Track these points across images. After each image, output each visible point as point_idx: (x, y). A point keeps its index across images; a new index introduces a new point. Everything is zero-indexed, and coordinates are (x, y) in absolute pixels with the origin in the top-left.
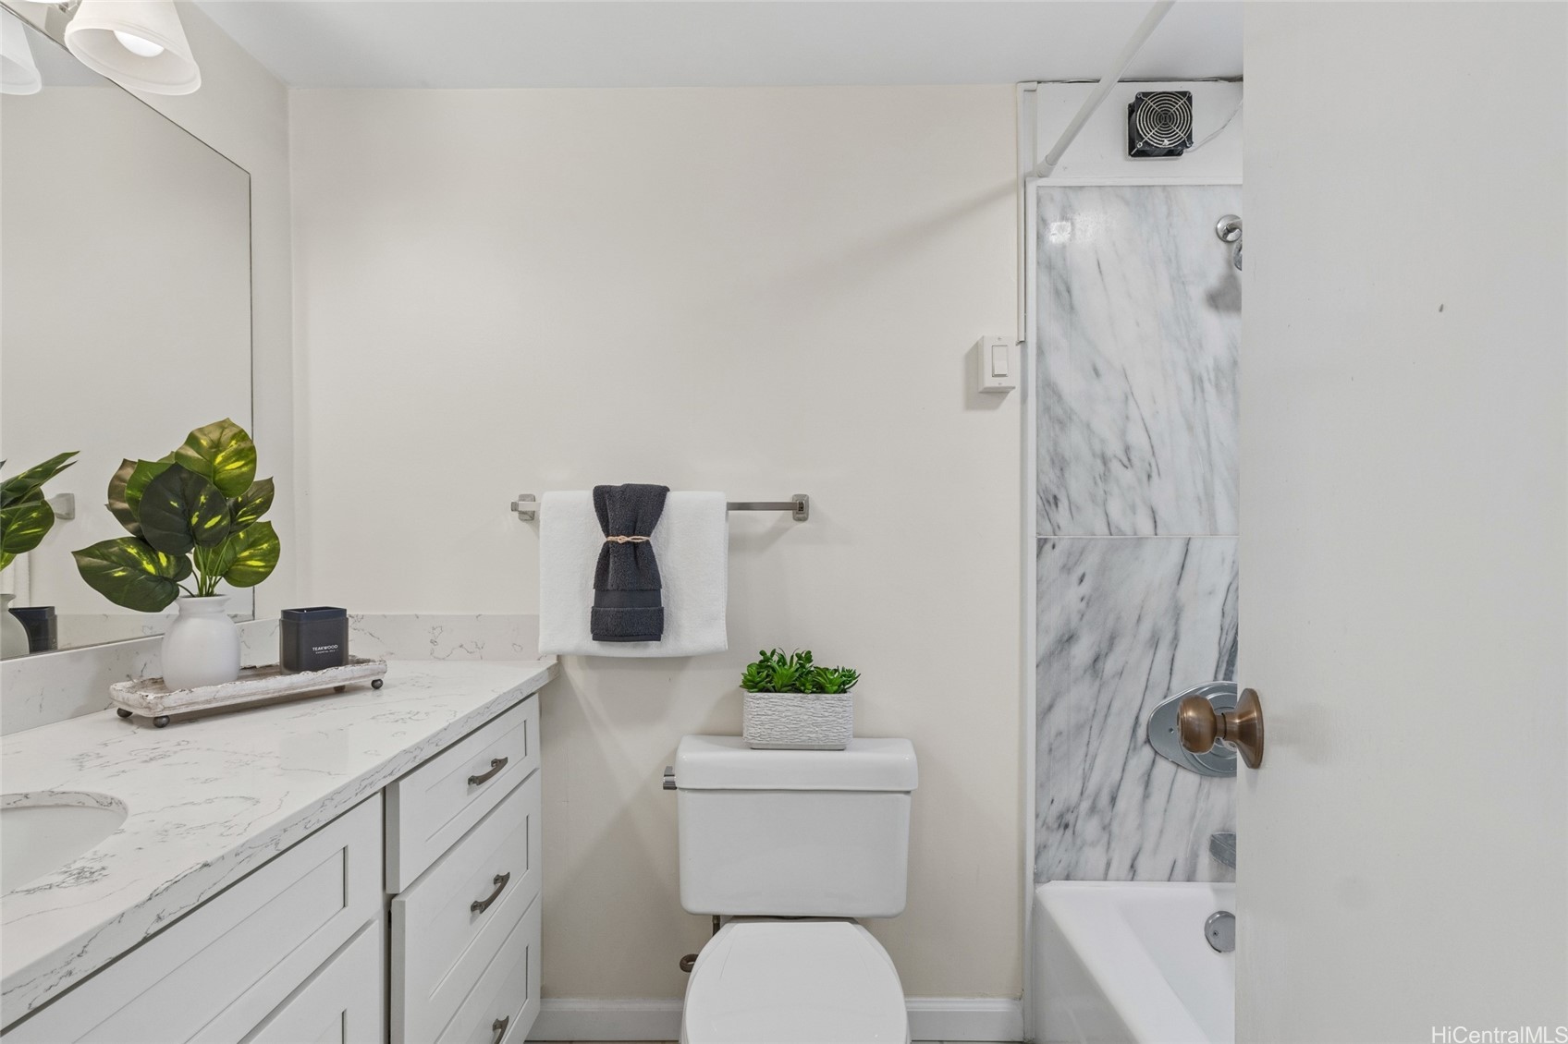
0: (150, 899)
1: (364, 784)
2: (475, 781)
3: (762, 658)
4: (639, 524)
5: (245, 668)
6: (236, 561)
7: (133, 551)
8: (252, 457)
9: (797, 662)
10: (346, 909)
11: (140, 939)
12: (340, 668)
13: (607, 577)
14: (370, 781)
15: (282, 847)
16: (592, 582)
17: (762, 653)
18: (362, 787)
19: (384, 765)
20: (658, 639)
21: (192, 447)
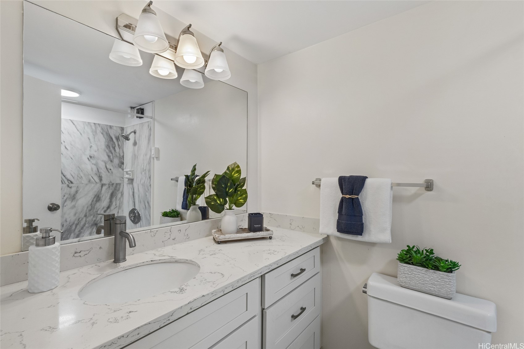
0: (189, 303)
1: (251, 276)
2: (293, 276)
3: (408, 248)
4: (354, 191)
5: (240, 229)
6: (238, 200)
7: (215, 198)
8: (240, 172)
9: (426, 254)
10: (247, 311)
11: (186, 313)
12: (260, 232)
13: (343, 210)
14: (253, 275)
15: (225, 293)
16: (337, 211)
17: (408, 246)
18: (250, 277)
19: (258, 270)
20: (361, 235)
21: (228, 170)
